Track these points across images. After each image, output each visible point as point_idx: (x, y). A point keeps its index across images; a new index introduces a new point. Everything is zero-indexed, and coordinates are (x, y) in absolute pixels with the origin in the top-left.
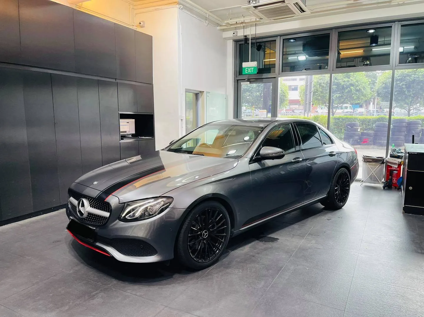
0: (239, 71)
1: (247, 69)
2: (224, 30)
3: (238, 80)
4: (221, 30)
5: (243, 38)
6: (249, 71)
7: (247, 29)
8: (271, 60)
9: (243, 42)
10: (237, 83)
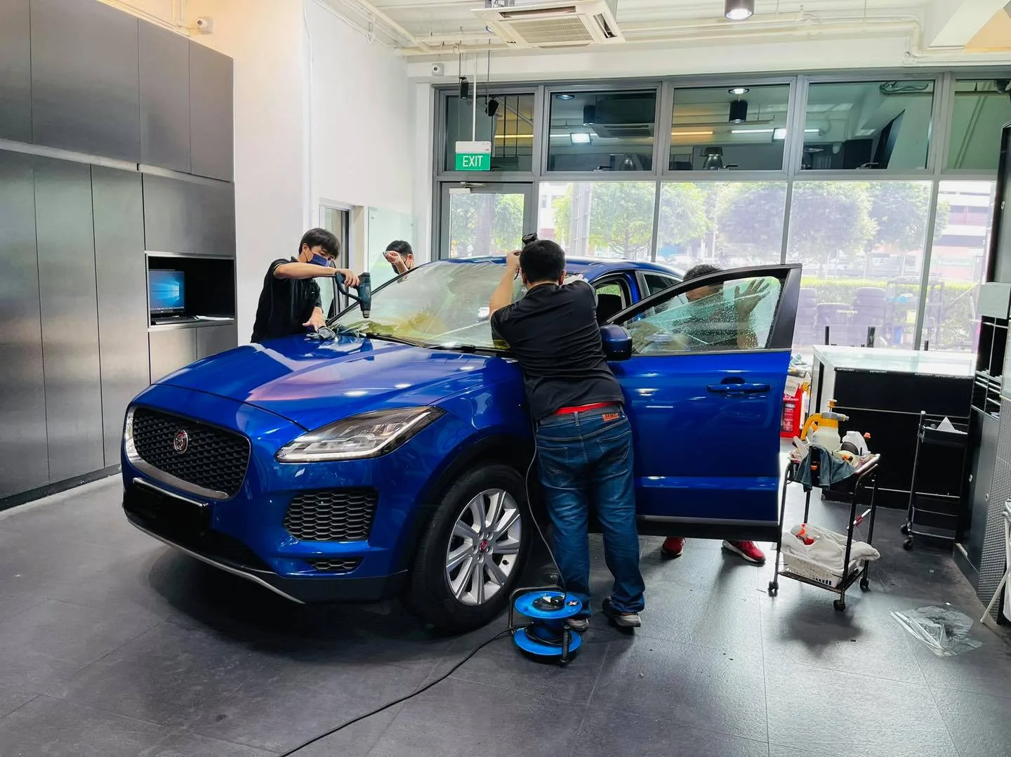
0: (445, 162)
1: (466, 159)
2: (410, 59)
3: (441, 182)
4: (404, 57)
5: (458, 81)
6: (472, 162)
7: (468, 61)
8: (519, 136)
9: (458, 93)
10: (440, 189)
